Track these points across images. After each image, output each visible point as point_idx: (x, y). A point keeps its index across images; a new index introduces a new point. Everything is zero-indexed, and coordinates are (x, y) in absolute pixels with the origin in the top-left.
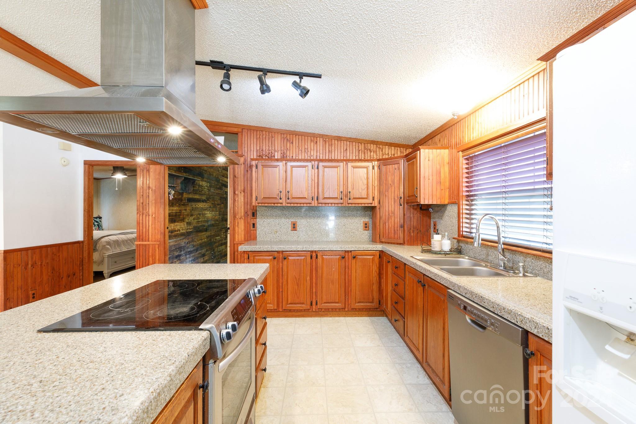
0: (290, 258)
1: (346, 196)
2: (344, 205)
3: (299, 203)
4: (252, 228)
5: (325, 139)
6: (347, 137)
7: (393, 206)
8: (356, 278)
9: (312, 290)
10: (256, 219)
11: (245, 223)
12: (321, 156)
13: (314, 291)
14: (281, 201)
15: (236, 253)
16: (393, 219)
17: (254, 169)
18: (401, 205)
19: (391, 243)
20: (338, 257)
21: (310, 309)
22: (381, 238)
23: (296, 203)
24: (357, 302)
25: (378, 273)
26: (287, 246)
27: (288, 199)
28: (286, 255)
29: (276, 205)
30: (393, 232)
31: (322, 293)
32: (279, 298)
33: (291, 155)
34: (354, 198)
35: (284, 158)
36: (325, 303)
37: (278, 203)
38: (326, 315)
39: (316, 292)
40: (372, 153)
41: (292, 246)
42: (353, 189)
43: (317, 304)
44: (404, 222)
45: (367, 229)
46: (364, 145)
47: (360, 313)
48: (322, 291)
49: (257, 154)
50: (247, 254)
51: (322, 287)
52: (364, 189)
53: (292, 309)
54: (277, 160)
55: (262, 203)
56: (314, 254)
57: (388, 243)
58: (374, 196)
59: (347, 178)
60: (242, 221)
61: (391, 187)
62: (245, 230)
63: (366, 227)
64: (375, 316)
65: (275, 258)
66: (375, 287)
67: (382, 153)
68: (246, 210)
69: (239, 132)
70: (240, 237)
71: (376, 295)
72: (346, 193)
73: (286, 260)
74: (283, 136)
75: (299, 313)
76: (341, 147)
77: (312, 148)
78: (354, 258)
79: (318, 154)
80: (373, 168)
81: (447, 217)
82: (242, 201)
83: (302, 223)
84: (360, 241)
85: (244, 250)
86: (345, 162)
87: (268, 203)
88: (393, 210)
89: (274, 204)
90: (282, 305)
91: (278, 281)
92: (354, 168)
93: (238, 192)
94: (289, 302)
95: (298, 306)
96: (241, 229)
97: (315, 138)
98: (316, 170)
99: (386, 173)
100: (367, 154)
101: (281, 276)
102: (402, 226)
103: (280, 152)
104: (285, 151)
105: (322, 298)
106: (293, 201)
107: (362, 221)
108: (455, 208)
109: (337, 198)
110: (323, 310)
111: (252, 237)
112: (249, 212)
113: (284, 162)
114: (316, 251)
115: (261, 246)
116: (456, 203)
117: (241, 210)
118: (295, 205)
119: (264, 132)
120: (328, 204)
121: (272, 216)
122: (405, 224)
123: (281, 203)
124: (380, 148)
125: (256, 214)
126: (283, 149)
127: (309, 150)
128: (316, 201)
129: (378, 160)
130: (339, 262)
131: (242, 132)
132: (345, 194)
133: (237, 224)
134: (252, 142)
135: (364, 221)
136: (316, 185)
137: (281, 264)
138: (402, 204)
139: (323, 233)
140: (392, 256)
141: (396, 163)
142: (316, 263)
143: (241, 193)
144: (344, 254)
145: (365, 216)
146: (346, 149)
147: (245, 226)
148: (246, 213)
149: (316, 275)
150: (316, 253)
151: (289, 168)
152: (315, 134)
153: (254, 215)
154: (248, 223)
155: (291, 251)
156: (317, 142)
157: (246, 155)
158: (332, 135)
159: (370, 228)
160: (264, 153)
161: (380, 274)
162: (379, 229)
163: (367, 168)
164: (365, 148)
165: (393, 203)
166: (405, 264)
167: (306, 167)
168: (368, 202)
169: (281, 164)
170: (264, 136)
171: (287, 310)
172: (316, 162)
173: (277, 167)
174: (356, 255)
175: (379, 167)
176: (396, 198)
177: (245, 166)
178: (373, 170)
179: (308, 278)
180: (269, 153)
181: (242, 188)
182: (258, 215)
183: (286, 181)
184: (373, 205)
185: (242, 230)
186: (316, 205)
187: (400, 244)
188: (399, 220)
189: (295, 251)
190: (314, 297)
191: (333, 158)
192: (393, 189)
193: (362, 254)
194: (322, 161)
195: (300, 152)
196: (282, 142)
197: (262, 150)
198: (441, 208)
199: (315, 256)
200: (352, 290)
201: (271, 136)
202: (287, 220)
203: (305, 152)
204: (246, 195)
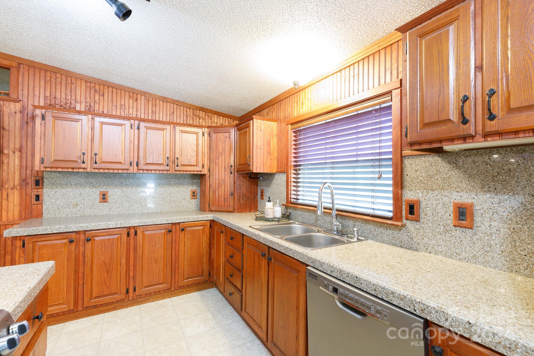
0: (97, 239)
1: (174, 162)
2: (171, 172)
3: (111, 169)
4: (34, 201)
5: (147, 98)
6: (174, 99)
7: (223, 175)
8: (184, 252)
9: (129, 275)
10: (42, 188)
11: (21, 194)
12: (143, 115)
13: (131, 274)
14: (83, 166)
16: (223, 187)
17: (38, 121)
18: (232, 173)
19: (221, 211)
20: (163, 231)
21: (125, 299)
22: (210, 207)
23: (107, 169)
24: (185, 278)
25: (208, 243)
26: (92, 224)
27: (96, 163)
28: (90, 236)
29: (75, 170)
30: (223, 200)
31: (142, 276)
32: (78, 294)
33: (101, 110)
34: (182, 165)
35: (89, 111)
36: (146, 287)
37: (79, 168)
38: (146, 300)
39: (134, 276)
40: (201, 120)
41: (100, 223)
42: (181, 155)
43: (135, 290)
44: (234, 190)
45: (194, 197)
46: (193, 111)
47: (188, 289)
48: (142, 274)
49: (45, 101)
50: (20, 239)
51: (142, 269)
52: (193, 156)
53: (99, 303)
54: (79, 112)
55: (51, 168)
56: (132, 231)
57: (218, 211)
58: (203, 163)
59: (175, 143)
60: (16, 193)
61: (222, 155)
62: (21, 204)
63: (194, 196)
64: (205, 289)
65: (71, 242)
66: (205, 259)
67: (211, 122)
68: (24, 176)
69: (12, 66)
70: (10, 215)
71: (206, 267)
72: (174, 159)
73: (90, 242)
74: (89, 84)
75: (110, 307)
76: (167, 109)
77: (131, 105)
78: (183, 230)
79: (139, 112)
80: (203, 135)
81: (275, 185)
82: (16, 164)
83: (115, 193)
84: (187, 210)
85: (14, 234)
86: (172, 125)
87: (63, 168)
88: (223, 178)
89: (73, 169)
90: (83, 302)
91: (76, 272)
92: (182, 132)
93: (9, 151)
94: (94, 296)
95: (107, 298)
96: (14, 203)
97: (135, 95)
98: (136, 131)
99: (217, 141)
100: (195, 120)
101: (81, 263)
102: (232, 194)
103: (83, 103)
104: (92, 104)
105: (142, 281)
106: (103, 166)
107: (189, 189)
108: (284, 177)
109: (162, 164)
110: (143, 296)
111: (35, 214)
112: (30, 180)
113: (90, 116)
114: (134, 226)
115: (49, 227)
116: (285, 172)
117: (14, 177)
118: (107, 171)
119: (58, 75)
120: (151, 170)
121: (67, 185)
122: (235, 191)
123: (84, 169)
124: (208, 116)
125: (43, 182)
126: (88, 100)
127: (127, 107)
128: (135, 167)
129: (208, 127)
130: (164, 237)
131: (19, 68)
132: (171, 160)
133: (4, 196)
134: (37, 84)
135: (191, 190)
136: (136, 148)
137: (82, 249)
138: (233, 172)
140: (225, 226)
141: (226, 131)
142: (135, 241)
143: (14, 152)
144: (171, 227)
145: (193, 184)
146: (173, 113)
147: (21, 199)
148: (24, 180)
149: (134, 256)
150: (134, 228)
151: (97, 124)
152: (134, 89)
153: (38, 183)
154: (26, 194)
155: (98, 230)
156: (137, 99)
157: (25, 100)
158: (157, 94)
159: (198, 196)
160: (58, 102)
161: (210, 245)
162: (208, 198)
163: (197, 133)
164: (194, 114)
165: (223, 171)
166: (243, 235)
167: (122, 126)
168: (197, 169)
169: (84, 118)
170: (59, 80)
171: (90, 307)
172: (137, 122)
173: (78, 122)
174: (185, 227)
175: (209, 134)
176: (227, 166)
177: (23, 116)
178: (203, 137)
179: (124, 261)
180: (66, 103)
181: (18, 146)
182: (45, 184)
183: (92, 141)
184: (202, 173)
185: (16, 204)
186: (135, 171)
187: (230, 212)
188: (229, 188)
189: (104, 229)
190: (131, 282)
191: (157, 119)
192: (224, 157)
193: (191, 226)
194: (143, 120)
195: (114, 107)
196: (88, 92)
197: (55, 98)
198: (268, 176)
199: (134, 233)
200: (180, 266)
201: (70, 81)
202: (94, 189)
203: (121, 108)
204: (24, 155)
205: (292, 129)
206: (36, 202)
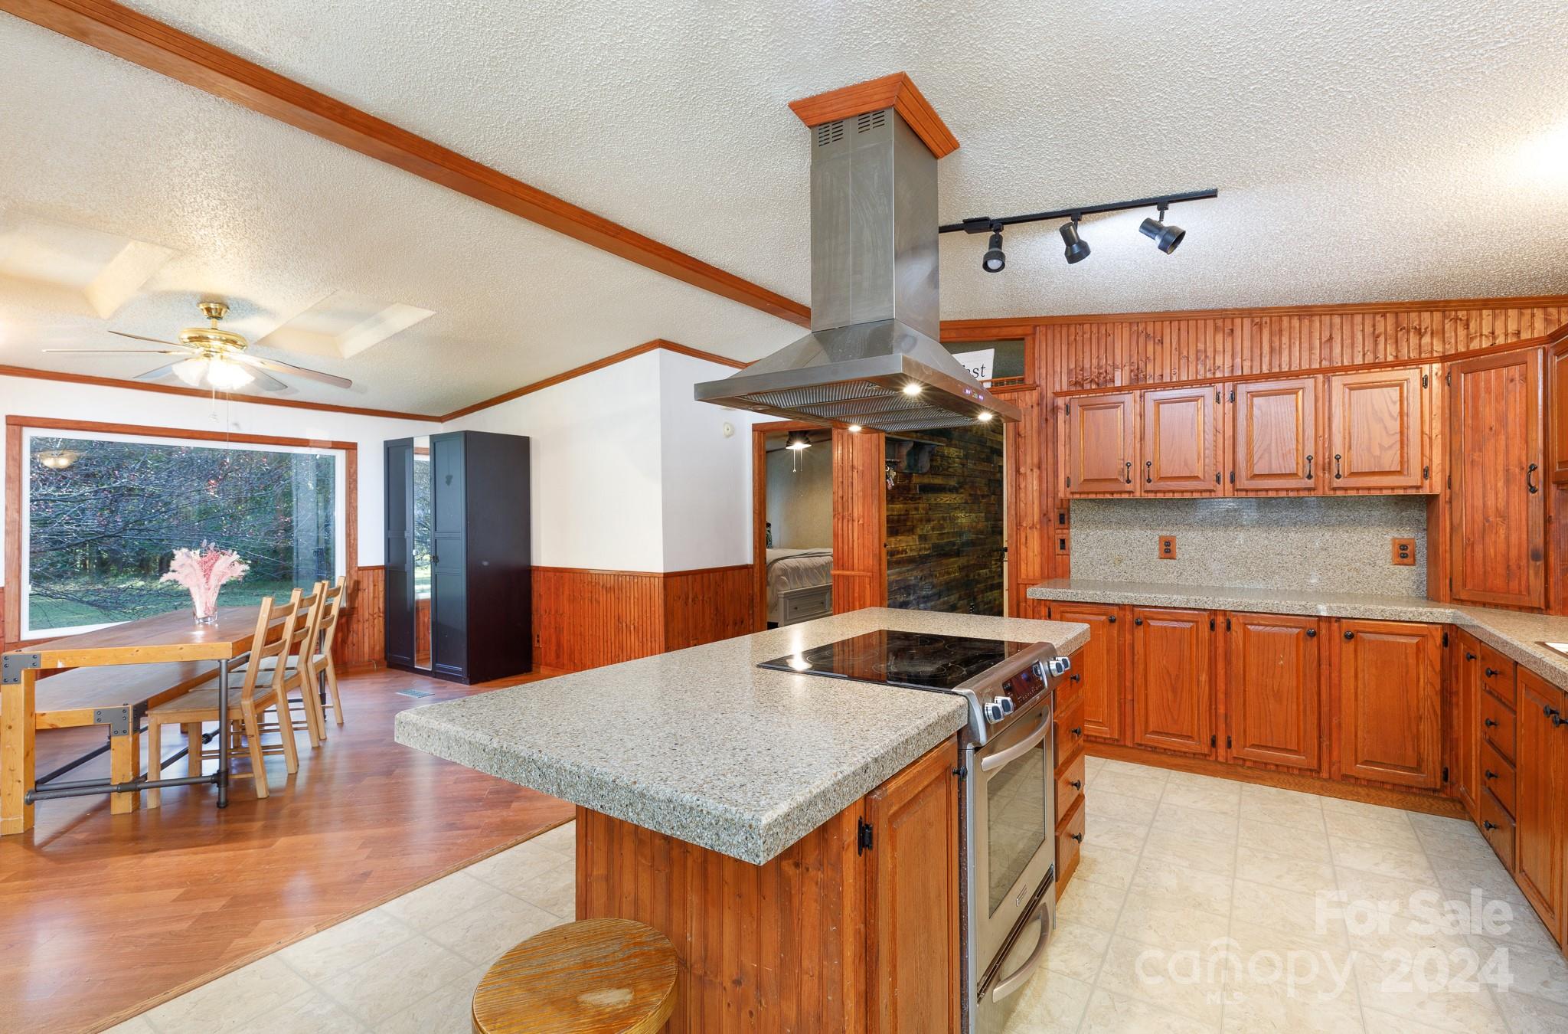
0: (1152, 623)
1: (1327, 467)
2: (1319, 493)
3: (1178, 491)
4: (1058, 550)
5: (1257, 320)
6: (1331, 303)
7: (1502, 494)
8: (1356, 693)
9: (1216, 709)
10: (1068, 529)
11: (1041, 537)
12: (1247, 364)
13: (1222, 710)
14: (1128, 487)
15: (1023, 605)
16: (1502, 532)
17: (1061, 416)
18: (1533, 490)
19: (1496, 606)
20: (1296, 631)
21: (1209, 756)
22: (1454, 590)
23: (1169, 491)
24: (1360, 762)
25: (1438, 687)
26: (1144, 596)
27: (1149, 481)
28: (1141, 616)
29: (1116, 496)
30: (1501, 570)
31: (1245, 719)
32: (1125, 716)
33: (1158, 373)
34: (1353, 474)
35: (1138, 383)
36: (1253, 746)
37: (1121, 492)
38: (1257, 778)
39: (1226, 715)
40: (1426, 339)
41: (1157, 596)
42: (1350, 448)
43: (1229, 745)
44: (1546, 543)
45: (1407, 561)
46: (1397, 317)
47: (1373, 792)
48: (1245, 715)
49: (1069, 378)
50: (1045, 605)
51: (1244, 704)
52: (1390, 447)
53: (1160, 746)
54: (1120, 389)
55: (1080, 493)
56: (1220, 619)
57: (1484, 605)
58: (1426, 463)
59: (1330, 419)
60: (1036, 534)
61: (1497, 434)
62: (1042, 553)
63: (1404, 556)
64: (1430, 811)
65: (1112, 621)
66: (1429, 729)
67: (1468, 335)
68: (1045, 507)
69: (1027, 335)
70: (1030, 569)
71: (1431, 752)
72: (1327, 460)
73: (1142, 627)
74: (1135, 328)
75: (1179, 761)
76: (1311, 333)
77: (1220, 347)
78: (1350, 637)
79: (1238, 360)
80: (1425, 382)
82: (1035, 488)
83: (1189, 541)
84: (1382, 595)
85: (1038, 596)
86: (1320, 377)
87: (1096, 493)
88: (1501, 504)
89: (1112, 493)
90: (1134, 733)
91: (1121, 676)
92: (1351, 389)
93: (1026, 468)
94: (1151, 728)
95: (1175, 742)
96: (1033, 552)
97: (1228, 322)
98: (1229, 406)
99: (1476, 398)
100: (1405, 344)
101: (1128, 663)
102: (1541, 556)
103: (1127, 368)
104: (1142, 365)
105: (1245, 731)
106: (1163, 485)
107: (1389, 537)
109: (1295, 475)
110: (1248, 764)
111: (1060, 571)
112: (1052, 514)
113: (1138, 393)
114: (1225, 611)
115: (1080, 592)
117: (1033, 509)
118: (1170, 496)
119: (1087, 327)
120: (1268, 491)
121: (1106, 523)
122: (1552, 547)
123: (1129, 492)
124: (1456, 319)
125: (1069, 518)
126: (1135, 359)
127: (1210, 353)
128: (1228, 485)
129: (1444, 359)
130: (1298, 646)
131: (1035, 334)
132: (1321, 462)
133: (1023, 540)
134: (1058, 353)
135: (1394, 539)
136: (1229, 443)
137: (1128, 637)
138: (1540, 488)
139: (1253, 568)
140: (1481, 641)
141: (1511, 361)
142: (1227, 642)
143: (1032, 470)
144: (1315, 626)
146: (1331, 338)
147: (1042, 545)
148: (1045, 515)
149: (1226, 673)
150: (1225, 615)
151: (1150, 407)
152: (1226, 310)
153: (1063, 519)
154: (1049, 538)
155: (1155, 607)
156: (1232, 330)
157: (1043, 383)
158: (1281, 305)
159: (1421, 556)
160: (1087, 375)
161: (1446, 694)
162: (1448, 563)
163: (1400, 385)
164: (1398, 326)
165: (1501, 485)
166: (1517, 663)
167: (1197, 401)
168: (1405, 483)
169: (1128, 398)
170: (1087, 336)
171: (1146, 746)
172: (1229, 386)
173: (1117, 407)
174: (1358, 632)
175: (1447, 379)
176: (1514, 470)
177: (1041, 409)
178: (1426, 391)
179: (1204, 678)
180: (1100, 374)
181: (1036, 460)
182: (1072, 521)
183: (1142, 439)
184: (1426, 491)
185: (1036, 553)
186: (1229, 494)
187: (1532, 609)
188: (1524, 536)
189: (1165, 608)
190: (1222, 726)
191: (1285, 368)
192: (1503, 443)
193: (1377, 630)
194: (1245, 379)
195: (1183, 362)
196: (1135, 343)
197: (1082, 370)
199: (1224, 625)
200: (1343, 725)
201: (1104, 332)
202: (1149, 532)
203: (1197, 359)
204: (1044, 475)
206: (1061, 552)
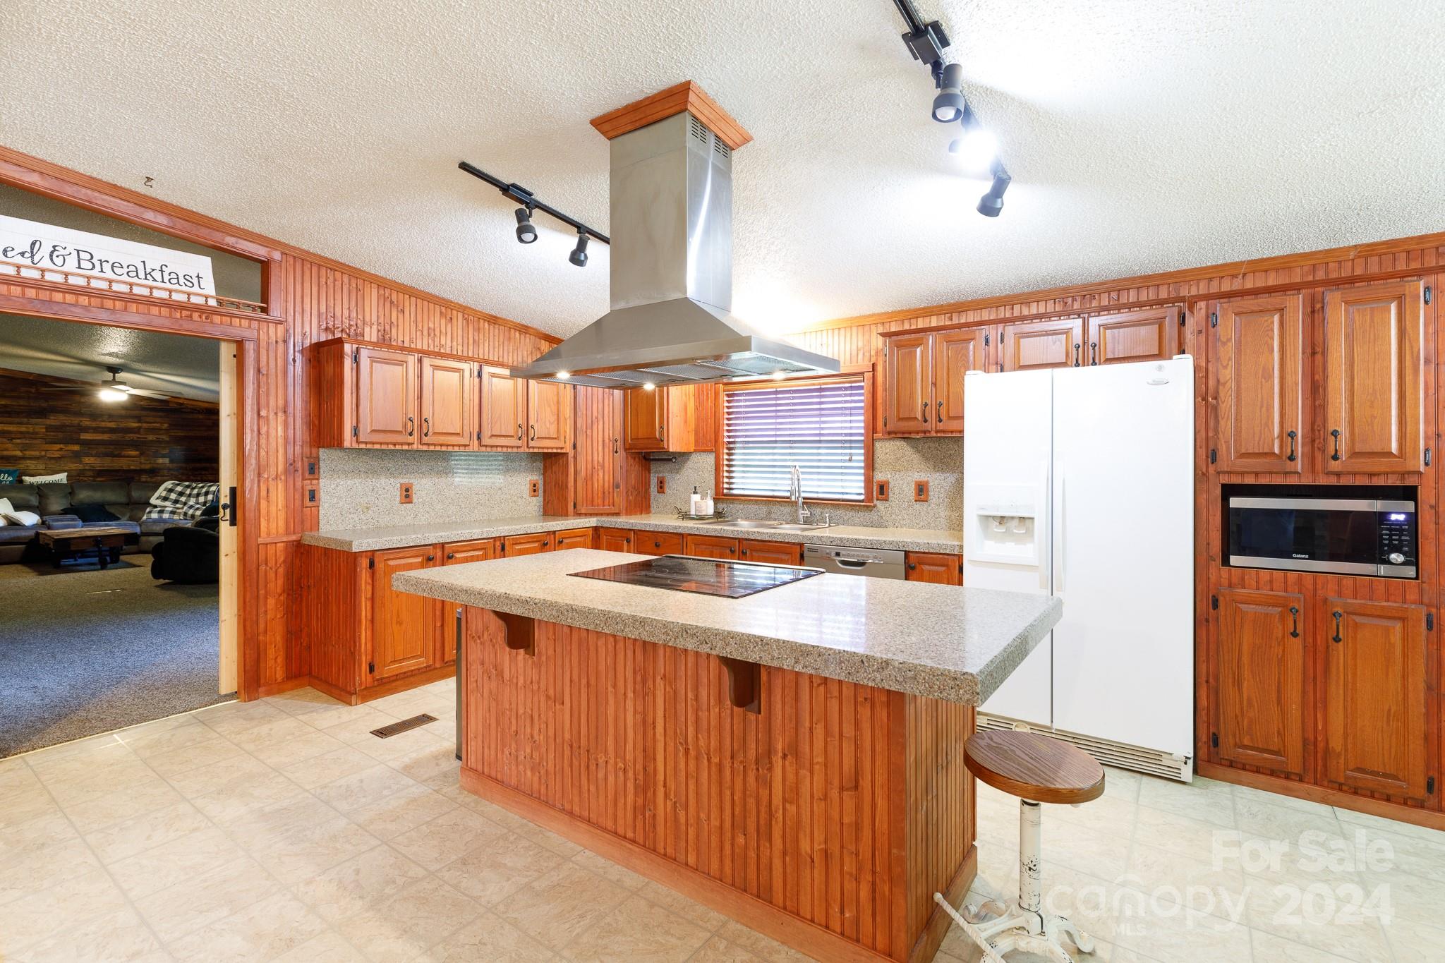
0: (458, 556)
1: (528, 432)
2: (521, 450)
3: (445, 445)
4: (308, 503)
5: (466, 316)
10: (318, 479)
11: (286, 490)
12: (460, 348)
14: (410, 439)
15: (263, 568)
16: (601, 474)
18: (617, 452)
19: (598, 514)
22: (578, 508)
26: (454, 533)
27: (426, 434)
28: (450, 551)
29: (398, 447)
30: (600, 494)
32: (435, 642)
33: (401, 339)
34: (539, 438)
37: (402, 444)
42: (537, 421)
44: (620, 479)
45: (536, 493)
49: (319, 322)
52: (553, 422)
55: (367, 443)
56: (499, 544)
57: (592, 514)
58: (565, 435)
59: (528, 400)
60: (281, 486)
61: (597, 421)
62: (287, 507)
63: (535, 491)
68: (293, 456)
69: (273, 260)
70: (273, 526)
73: (451, 560)
74: (382, 292)
77: (443, 330)
79: (455, 343)
81: (690, 471)
82: (278, 434)
83: (424, 486)
84: (525, 516)
87: (381, 444)
88: (600, 458)
89: (395, 445)
91: (434, 608)
93: (268, 411)
96: (277, 506)
98: (477, 379)
102: (619, 486)
103: (375, 327)
104: (387, 328)
107: (528, 479)
108: (710, 459)
109: (511, 436)
111: (308, 523)
112: (300, 463)
113: (415, 356)
114: (503, 537)
116: (711, 451)
117: (278, 458)
118: (438, 448)
119: (338, 273)
120: (497, 447)
121: (356, 473)
123: (409, 444)
125: (319, 468)
126: (381, 320)
127: (437, 333)
128: (476, 442)
131: (281, 262)
132: (525, 429)
133: (264, 493)
134: (307, 291)
135: (531, 480)
136: (477, 408)
138: (619, 451)
139: (463, 506)
140: (637, 531)
143: (276, 414)
145: (532, 470)
147: (287, 498)
148: (291, 464)
150: (502, 540)
151: (426, 368)
152: (451, 302)
153: (312, 469)
154: (295, 490)
155: (458, 542)
156: (451, 319)
160: (338, 323)
162: (573, 493)
165: (600, 448)
167: (459, 372)
168: (550, 446)
169: (410, 359)
172: (476, 365)
173: (401, 364)
176: (607, 441)
177: (288, 347)
178: (565, 391)
181: (281, 402)
182: (321, 471)
183: (420, 397)
184: (564, 451)
185: (280, 507)
186: (476, 449)
187: (614, 514)
188: (611, 475)
189: (468, 540)
192: (602, 426)
195: (419, 333)
196: (381, 305)
197: (334, 317)
198: (682, 457)
199: (500, 548)
201: (354, 285)
202: (392, 480)
203: (429, 335)
204: (291, 420)
205: (724, 391)
206: (310, 504)
